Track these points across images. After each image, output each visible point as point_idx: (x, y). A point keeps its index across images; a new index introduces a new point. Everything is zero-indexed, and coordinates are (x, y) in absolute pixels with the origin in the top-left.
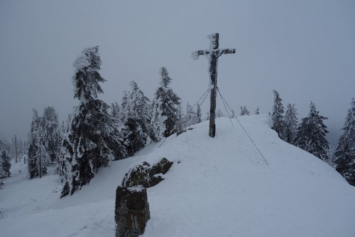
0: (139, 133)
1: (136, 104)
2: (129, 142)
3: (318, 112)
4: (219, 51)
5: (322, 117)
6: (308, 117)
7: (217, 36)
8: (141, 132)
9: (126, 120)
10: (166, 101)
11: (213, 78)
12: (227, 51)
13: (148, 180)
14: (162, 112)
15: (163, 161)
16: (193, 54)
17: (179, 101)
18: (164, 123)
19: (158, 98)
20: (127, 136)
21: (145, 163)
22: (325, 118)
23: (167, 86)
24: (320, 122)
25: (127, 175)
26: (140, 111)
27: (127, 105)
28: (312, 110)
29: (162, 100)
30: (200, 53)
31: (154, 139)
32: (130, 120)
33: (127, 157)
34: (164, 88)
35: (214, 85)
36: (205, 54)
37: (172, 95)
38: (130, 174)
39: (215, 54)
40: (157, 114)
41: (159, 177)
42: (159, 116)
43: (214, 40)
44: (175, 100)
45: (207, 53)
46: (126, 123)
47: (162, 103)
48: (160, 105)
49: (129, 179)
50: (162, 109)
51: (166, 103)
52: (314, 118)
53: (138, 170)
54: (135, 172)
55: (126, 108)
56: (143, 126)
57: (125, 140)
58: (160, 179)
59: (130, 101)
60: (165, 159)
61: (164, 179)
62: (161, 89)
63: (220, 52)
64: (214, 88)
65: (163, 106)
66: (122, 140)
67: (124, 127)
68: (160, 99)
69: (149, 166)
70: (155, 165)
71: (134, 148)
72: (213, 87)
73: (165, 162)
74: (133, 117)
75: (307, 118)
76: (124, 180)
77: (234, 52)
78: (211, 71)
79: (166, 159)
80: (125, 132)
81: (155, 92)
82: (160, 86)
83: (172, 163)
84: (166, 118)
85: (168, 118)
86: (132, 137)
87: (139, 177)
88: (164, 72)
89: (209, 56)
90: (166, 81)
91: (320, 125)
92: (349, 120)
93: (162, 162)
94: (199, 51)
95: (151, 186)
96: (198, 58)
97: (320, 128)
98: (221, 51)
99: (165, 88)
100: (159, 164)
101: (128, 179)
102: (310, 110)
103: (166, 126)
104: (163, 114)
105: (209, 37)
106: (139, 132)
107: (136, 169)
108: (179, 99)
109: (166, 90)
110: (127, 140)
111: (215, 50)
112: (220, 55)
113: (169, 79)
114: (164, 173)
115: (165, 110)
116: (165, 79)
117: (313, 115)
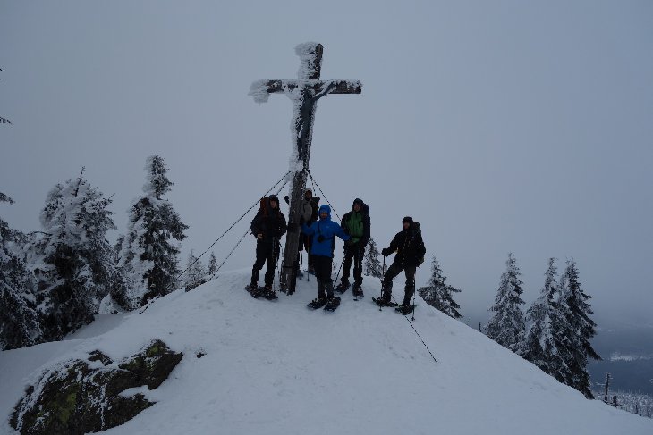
0: (83, 283)
1: (84, 210)
2: (51, 306)
3: (444, 279)
4: (322, 84)
5: (451, 289)
6: (428, 285)
7: (319, 50)
8: (89, 282)
9: (50, 249)
10: (153, 228)
11: (303, 147)
12: (342, 88)
13: (103, 405)
14: (143, 251)
15: (156, 350)
16: (255, 86)
17: (185, 232)
18: (145, 276)
19: (136, 220)
20: (49, 290)
21: (97, 355)
22: (456, 290)
23: (161, 197)
24: (448, 297)
25: (30, 390)
26: (92, 229)
27: (58, 214)
28: (435, 274)
29: (146, 226)
30: (274, 87)
31: (121, 302)
32: (62, 248)
33: (38, 341)
34: (153, 200)
35: (304, 165)
36: (286, 89)
37: (170, 217)
38: (41, 387)
39: (313, 91)
40: (131, 256)
41: (139, 397)
42: (136, 260)
43: (312, 58)
44: (177, 228)
45: (292, 87)
46: (51, 256)
47: (144, 231)
48: (139, 237)
49: (36, 405)
50: (143, 244)
51: (154, 234)
52: (438, 288)
53: (72, 374)
54: (60, 383)
55: (54, 219)
56: (97, 269)
57: (40, 299)
58: (140, 404)
59: (67, 201)
60: (160, 345)
61: (150, 404)
62: (145, 202)
63: (325, 87)
64: (303, 172)
65: (148, 239)
66: (31, 298)
67: (42, 266)
68: (141, 222)
69: (110, 362)
70: (128, 362)
71: (65, 322)
72: (300, 167)
73: (160, 352)
74: (70, 242)
75: (426, 288)
76: (18, 408)
77: (359, 91)
78: (298, 129)
79: (164, 345)
80: (45, 279)
81: (131, 207)
82: (144, 195)
83: (180, 356)
84: (150, 265)
85: (156, 266)
86: (61, 295)
87: (72, 398)
88: (157, 166)
89: (297, 93)
90: (160, 185)
91: (448, 303)
92: (503, 293)
93: (150, 352)
94: (271, 83)
95: (109, 426)
96: (265, 100)
97: (447, 307)
98: (329, 83)
99: (156, 199)
100: (140, 359)
101: (32, 404)
102: (432, 273)
103: (149, 283)
104: (144, 257)
105: (299, 50)
106: (84, 281)
107: (63, 373)
108: (187, 227)
109: (157, 204)
110: (47, 299)
111: (313, 82)
112: (325, 93)
113: (166, 181)
114: (153, 386)
115: (151, 248)
116: (157, 182)
117: (436, 283)
